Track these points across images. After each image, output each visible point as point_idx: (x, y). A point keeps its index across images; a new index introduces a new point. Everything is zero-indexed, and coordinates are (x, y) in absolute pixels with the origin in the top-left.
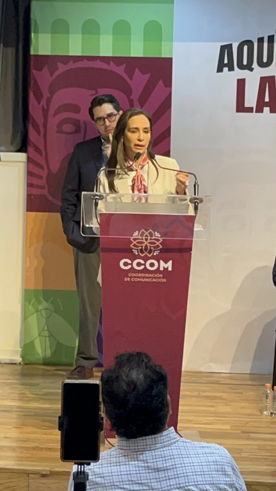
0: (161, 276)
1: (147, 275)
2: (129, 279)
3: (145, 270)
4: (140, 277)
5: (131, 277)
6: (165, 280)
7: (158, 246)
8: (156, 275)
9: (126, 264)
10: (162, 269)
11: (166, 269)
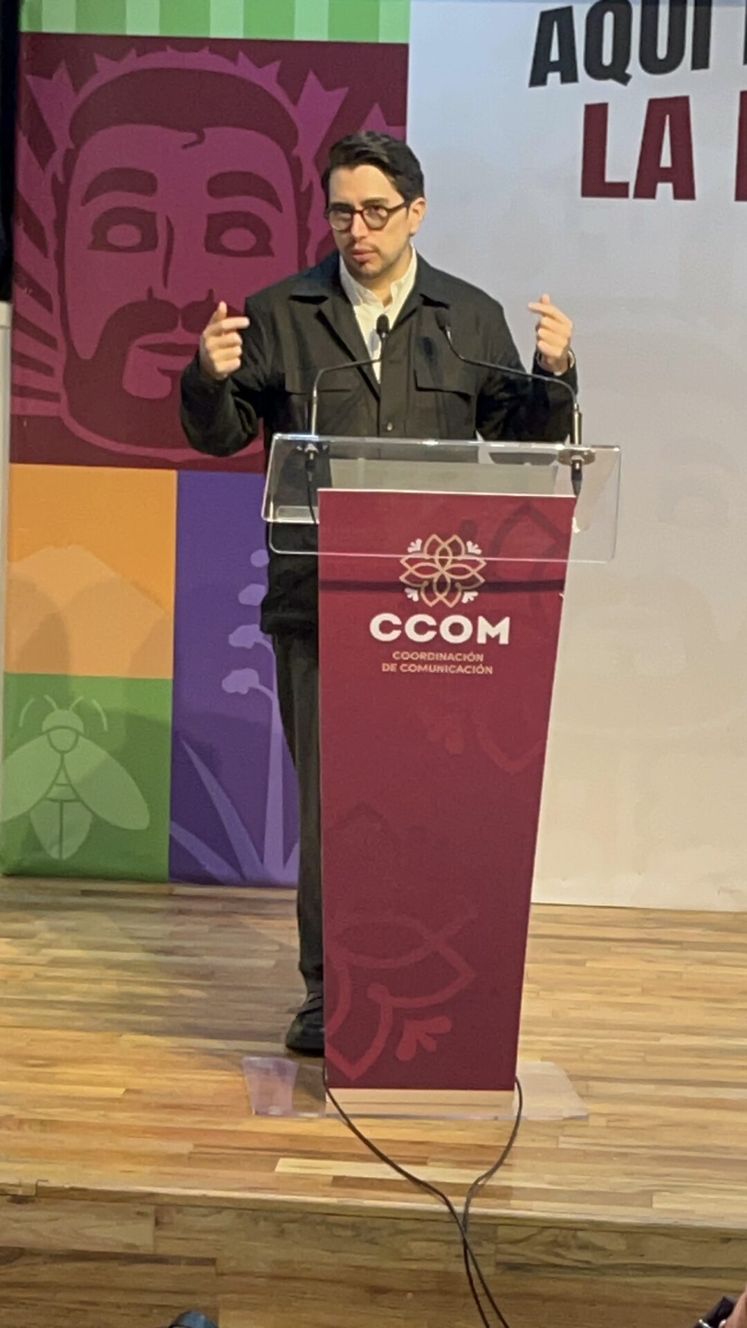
0: (480, 657)
1: (443, 657)
2: (392, 668)
3: (439, 644)
4: (423, 663)
5: (400, 662)
6: (490, 670)
7: (473, 580)
8: (466, 657)
9: (386, 627)
10: (481, 639)
11: (493, 641)
